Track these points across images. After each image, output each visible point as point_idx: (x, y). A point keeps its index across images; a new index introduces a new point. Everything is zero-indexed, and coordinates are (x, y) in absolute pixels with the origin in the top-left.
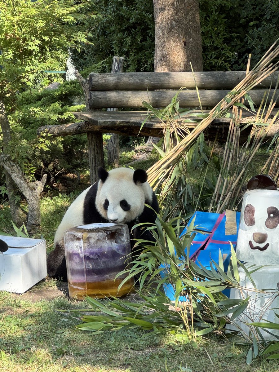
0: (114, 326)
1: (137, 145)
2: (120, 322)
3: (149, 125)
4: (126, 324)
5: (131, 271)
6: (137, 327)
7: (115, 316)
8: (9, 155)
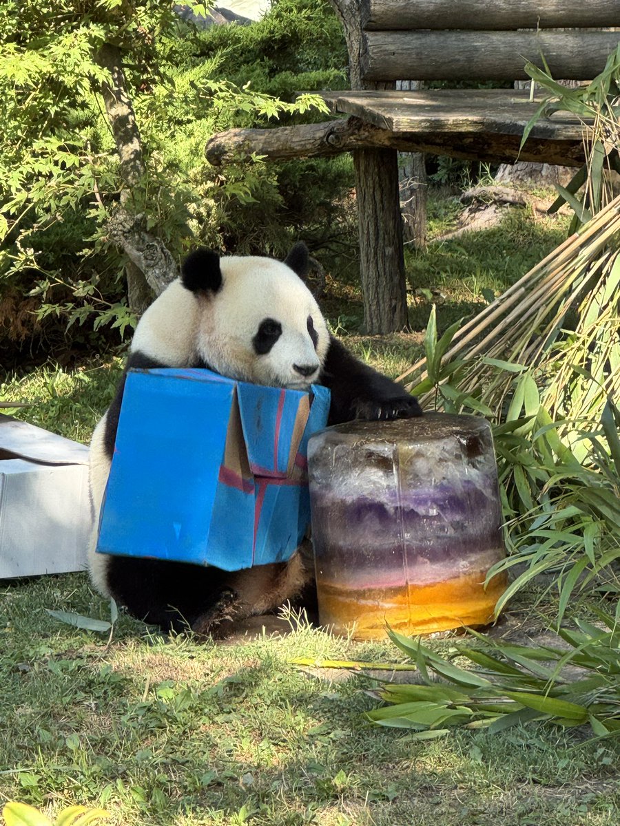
0: (477, 713)
1: (467, 184)
2: (493, 701)
3: (545, 130)
4: (509, 709)
5: (535, 558)
6: (543, 718)
7: (479, 687)
8: (139, 216)
